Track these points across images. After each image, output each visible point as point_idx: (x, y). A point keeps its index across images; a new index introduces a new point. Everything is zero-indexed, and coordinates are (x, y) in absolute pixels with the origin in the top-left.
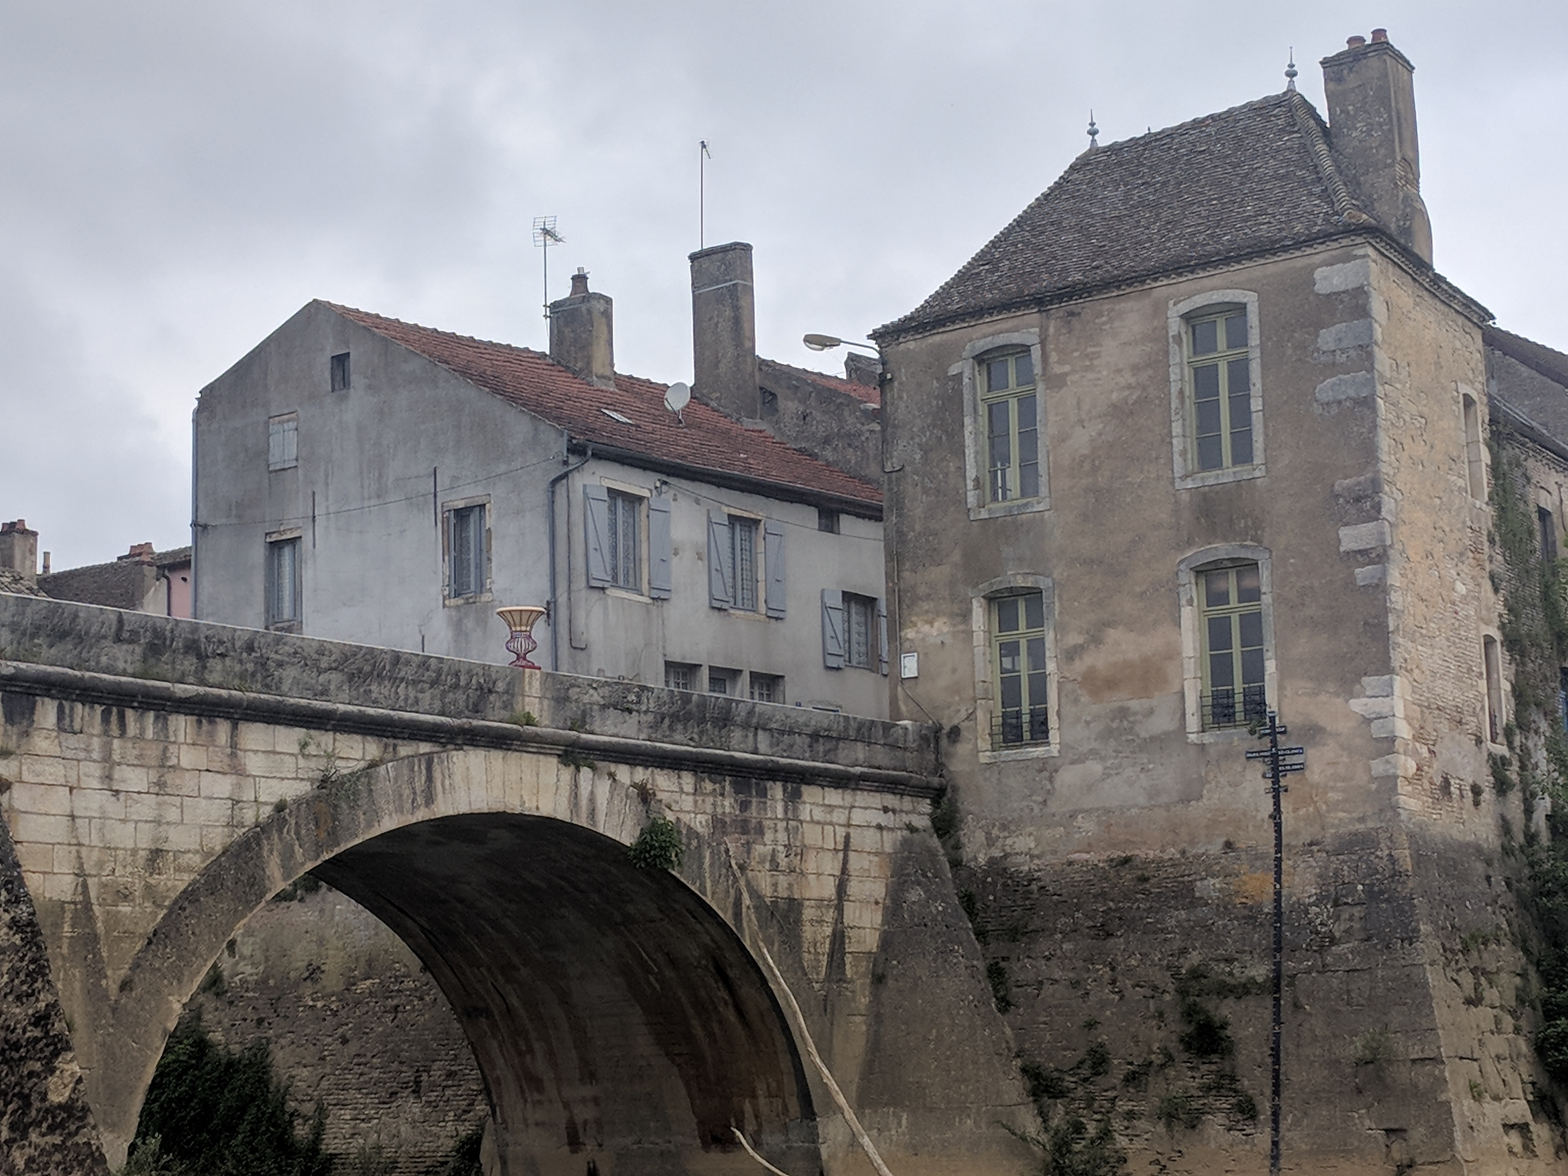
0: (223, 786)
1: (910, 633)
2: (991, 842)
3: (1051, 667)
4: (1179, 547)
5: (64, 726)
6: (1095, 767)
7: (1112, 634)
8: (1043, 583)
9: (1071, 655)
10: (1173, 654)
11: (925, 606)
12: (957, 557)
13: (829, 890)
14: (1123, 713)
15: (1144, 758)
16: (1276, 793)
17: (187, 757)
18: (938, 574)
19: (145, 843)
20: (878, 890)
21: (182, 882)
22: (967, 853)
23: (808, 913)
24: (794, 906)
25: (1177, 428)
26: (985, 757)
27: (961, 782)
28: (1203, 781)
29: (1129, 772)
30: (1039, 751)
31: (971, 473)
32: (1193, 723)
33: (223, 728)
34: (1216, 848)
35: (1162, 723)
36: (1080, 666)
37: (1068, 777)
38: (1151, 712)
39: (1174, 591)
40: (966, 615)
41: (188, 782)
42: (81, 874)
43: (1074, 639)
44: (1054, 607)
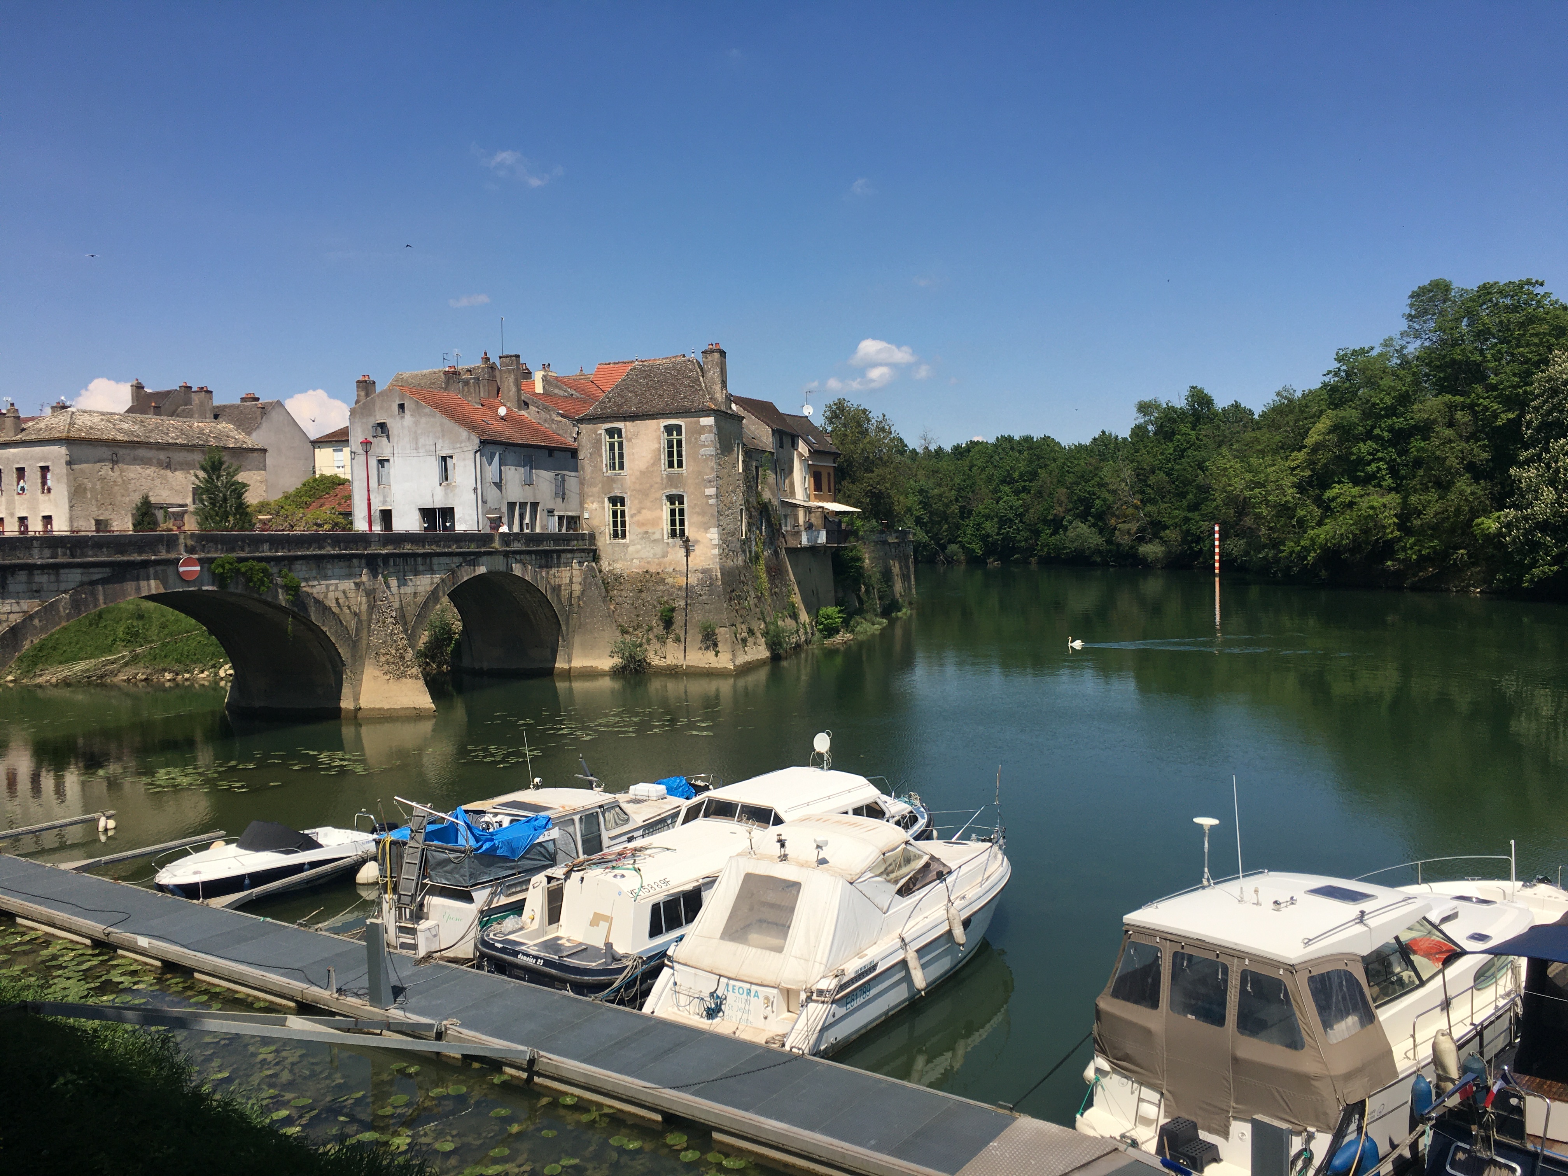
1: (586, 506)
2: (609, 565)
3: (627, 519)
4: (663, 489)
6: (639, 547)
7: (644, 511)
8: (624, 496)
9: (632, 516)
10: (660, 518)
11: (592, 498)
12: (600, 485)
13: (568, 581)
14: (647, 533)
15: (652, 545)
16: (687, 556)
18: (595, 490)
20: (580, 579)
22: (603, 568)
23: (563, 588)
24: (560, 586)
25: (662, 457)
26: (608, 542)
27: (601, 548)
28: (668, 552)
29: (648, 549)
30: (624, 541)
31: (604, 462)
32: (665, 537)
34: (671, 570)
35: (657, 536)
36: (636, 519)
37: (631, 549)
38: (654, 533)
39: (661, 500)
40: (603, 502)
43: (634, 512)
44: (627, 502)
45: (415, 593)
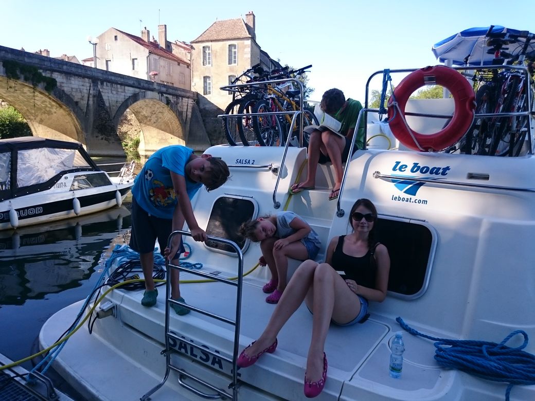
0: (123, 94)
1: (194, 80)
2: (203, 106)
3: (211, 86)
4: (227, 73)
5: (107, 86)
6: (216, 98)
7: (219, 83)
8: (211, 76)
9: (213, 85)
11: (196, 77)
12: (200, 71)
13: (186, 110)
14: (220, 92)
15: (222, 97)
17: (120, 90)
18: (198, 73)
19: (116, 100)
21: (119, 105)
22: (200, 107)
23: (183, 113)
25: (227, 59)
26: (203, 96)
27: (200, 98)
29: (220, 99)
30: (210, 96)
31: (202, 61)
32: (228, 94)
33: (123, 87)
36: (215, 86)
37: (212, 99)
39: (226, 78)
40: (201, 79)
41: (120, 93)
42: (109, 103)
43: (214, 83)
44: (212, 79)
45: (117, 101)
